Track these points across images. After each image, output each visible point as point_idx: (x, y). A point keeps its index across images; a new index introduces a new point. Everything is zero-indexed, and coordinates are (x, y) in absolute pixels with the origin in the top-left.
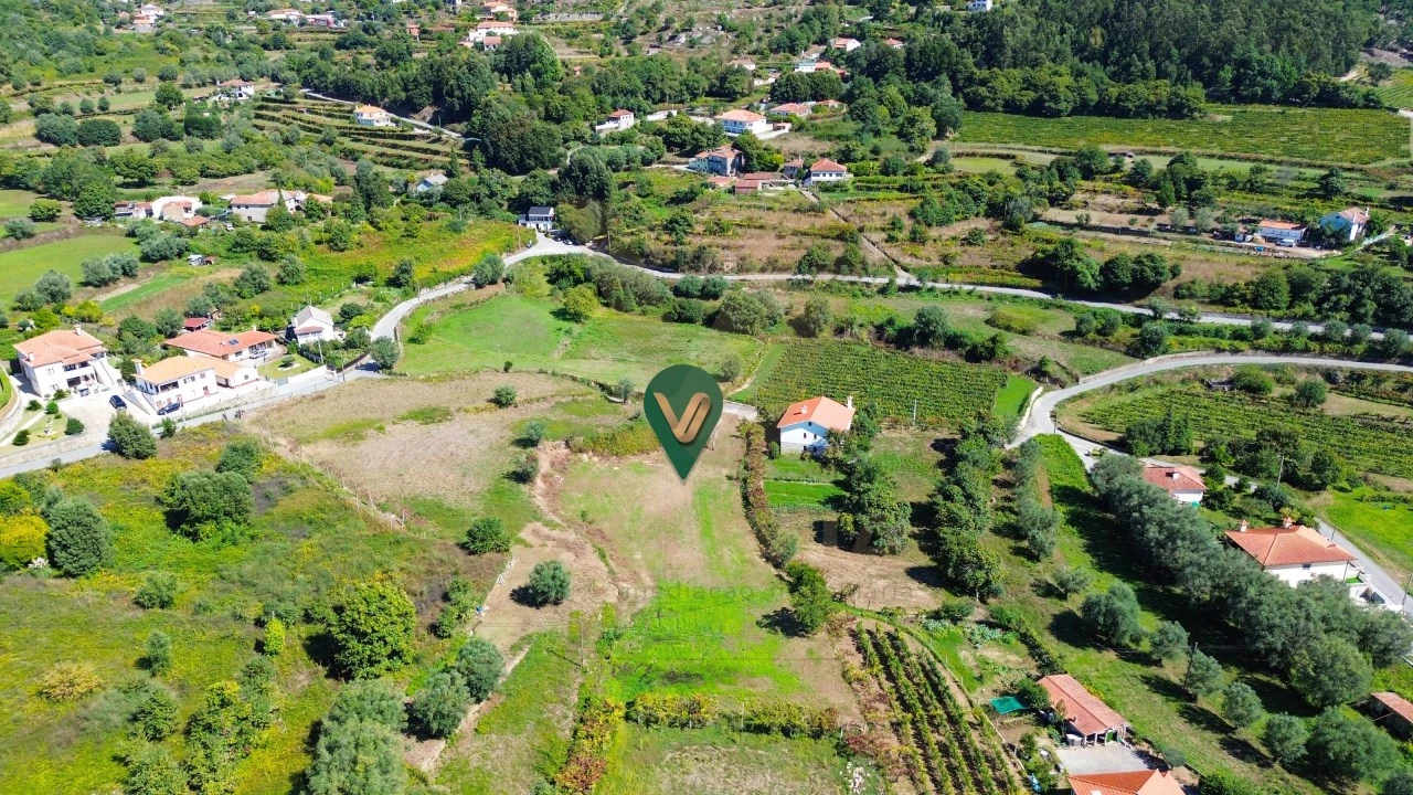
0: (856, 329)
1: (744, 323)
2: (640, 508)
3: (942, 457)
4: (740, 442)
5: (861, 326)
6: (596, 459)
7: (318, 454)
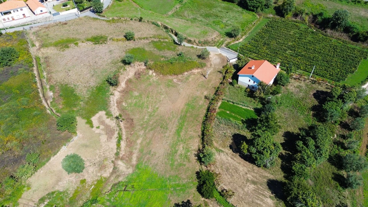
0: (304, 15)
1: (253, 7)
2: (158, 108)
3: (316, 103)
4: (221, 76)
5: (307, 14)
6: (154, 74)
7: (47, 53)
